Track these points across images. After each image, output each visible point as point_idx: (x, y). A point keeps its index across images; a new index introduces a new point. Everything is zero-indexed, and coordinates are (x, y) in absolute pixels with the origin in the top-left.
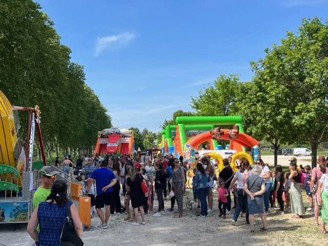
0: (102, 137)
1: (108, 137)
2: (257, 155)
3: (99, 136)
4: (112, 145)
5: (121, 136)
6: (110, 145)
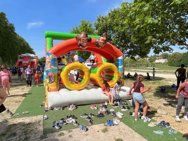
0: (21, 58)
1: (23, 58)
2: (122, 66)
3: (19, 58)
4: (25, 62)
5: (31, 58)
6: (24, 62)
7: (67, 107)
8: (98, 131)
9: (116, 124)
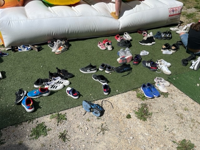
7: (47, 43)
8: (129, 117)
9: (163, 93)
